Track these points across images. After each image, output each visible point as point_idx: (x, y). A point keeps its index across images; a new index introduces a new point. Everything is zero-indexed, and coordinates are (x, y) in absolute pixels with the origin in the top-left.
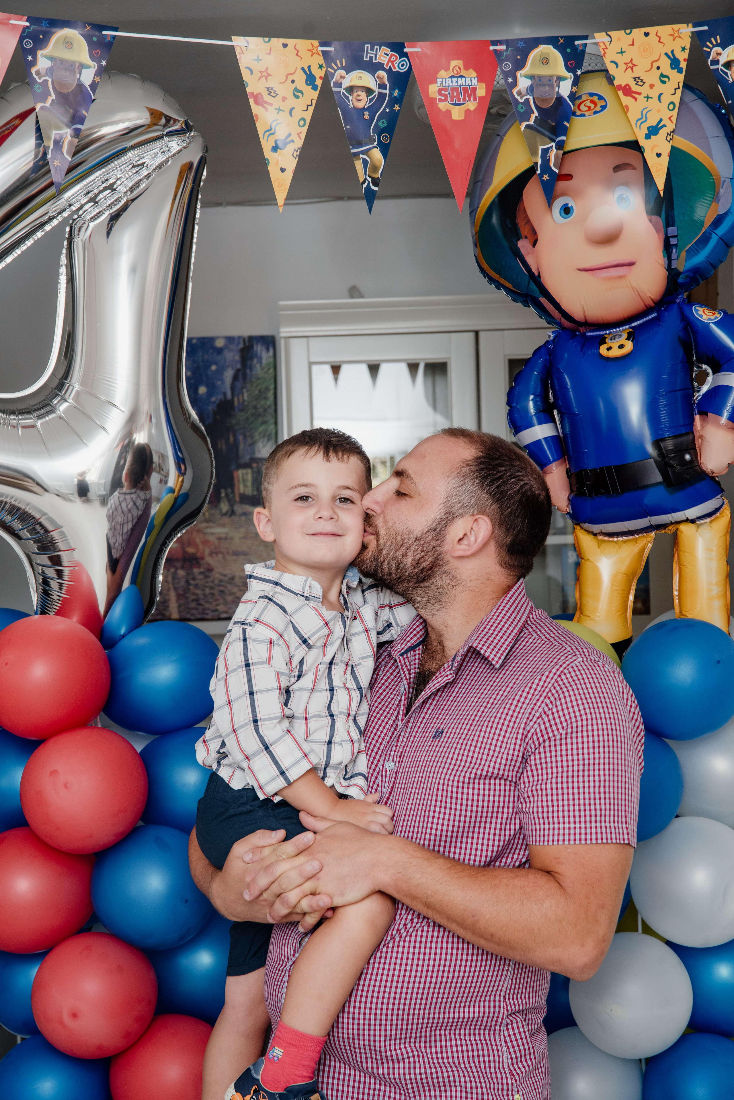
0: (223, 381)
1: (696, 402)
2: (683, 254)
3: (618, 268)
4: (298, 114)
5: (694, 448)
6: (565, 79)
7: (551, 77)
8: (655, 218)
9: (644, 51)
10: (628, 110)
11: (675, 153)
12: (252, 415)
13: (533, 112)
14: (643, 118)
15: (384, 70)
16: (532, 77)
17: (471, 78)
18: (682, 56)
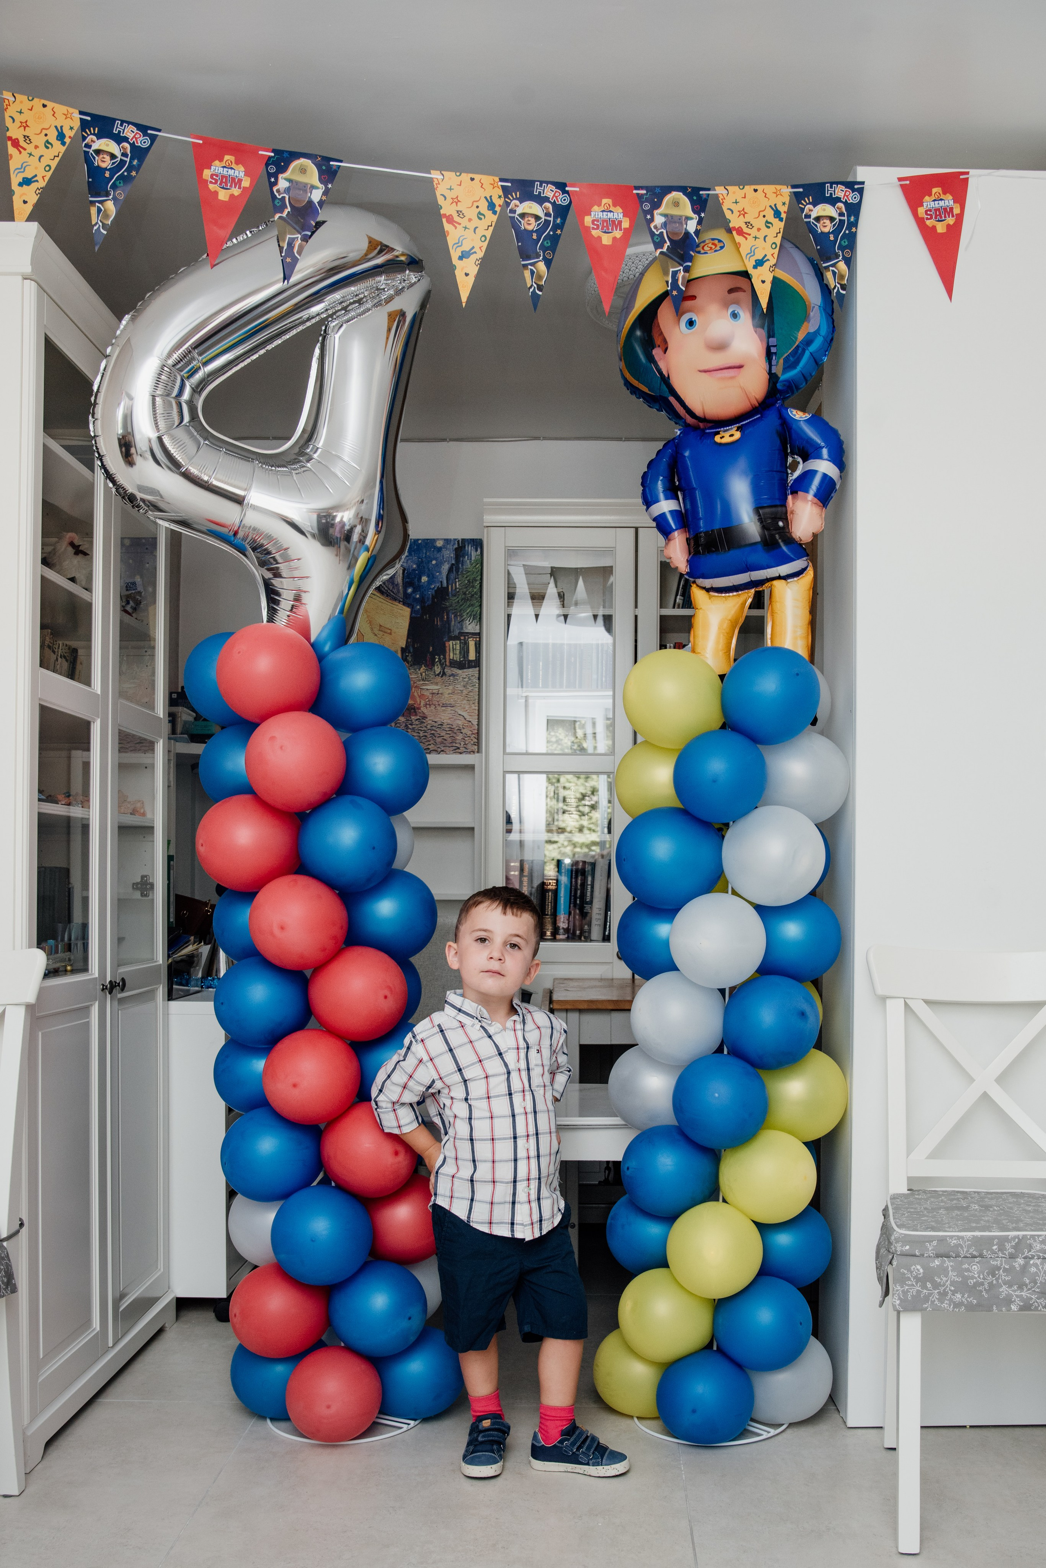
0: (440, 572)
1: (790, 485)
2: (781, 361)
3: (730, 370)
4: (480, 232)
5: (787, 519)
6: (692, 219)
7: (681, 216)
8: (760, 330)
9: (753, 203)
10: (740, 245)
11: (776, 282)
12: (462, 599)
13: (666, 242)
14: (752, 253)
15: (550, 202)
16: (666, 216)
17: (618, 214)
18: (783, 209)
